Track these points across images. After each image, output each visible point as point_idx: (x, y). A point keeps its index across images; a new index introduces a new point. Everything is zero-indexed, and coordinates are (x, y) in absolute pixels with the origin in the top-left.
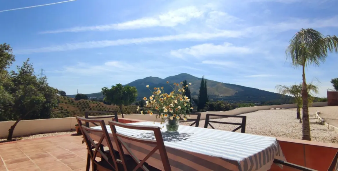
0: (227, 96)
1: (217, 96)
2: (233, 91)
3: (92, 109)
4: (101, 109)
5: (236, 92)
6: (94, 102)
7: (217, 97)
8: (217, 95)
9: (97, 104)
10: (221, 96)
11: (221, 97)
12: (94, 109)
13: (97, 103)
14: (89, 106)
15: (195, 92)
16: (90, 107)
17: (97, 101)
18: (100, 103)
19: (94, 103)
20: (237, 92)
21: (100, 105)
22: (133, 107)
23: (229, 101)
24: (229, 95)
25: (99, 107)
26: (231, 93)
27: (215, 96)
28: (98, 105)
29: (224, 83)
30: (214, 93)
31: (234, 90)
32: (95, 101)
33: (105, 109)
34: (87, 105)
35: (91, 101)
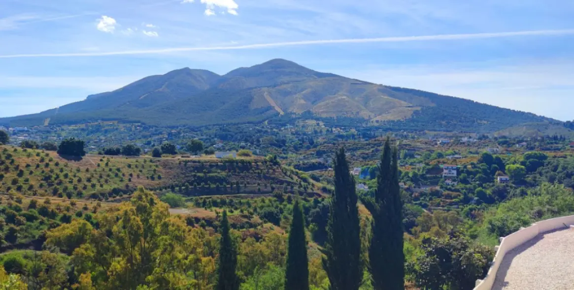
0: (393, 121)
1: (367, 121)
2: (409, 107)
3: (26, 172)
4: (52, 171)
5: (415, 109)
6: (29, 150)
7: (366, 124)
8: (366, 118)
9: (38, 158)
10: (377, 121)
11: (376, 124)
12: (31, 173)
13: (38, 155)
14: (16, 163)
15: (309, 112)
16: (17, 168)
17: (37, 147)
18: (47, 155)
19: (29, 156)
20: (419, 109)
21: (47, 161)
22: (145, 161)
23: (396, 135)
24: (398, 119)
25: (47, 165)
26: (402, 111)
27: (363, 120)
28: (42, 160)
29: (386, 87)
30: (358, 113)
31: (411, 105)
32: (31, 147)
33: (65, 172)
34: (8, 162)
35: (20, 149)
